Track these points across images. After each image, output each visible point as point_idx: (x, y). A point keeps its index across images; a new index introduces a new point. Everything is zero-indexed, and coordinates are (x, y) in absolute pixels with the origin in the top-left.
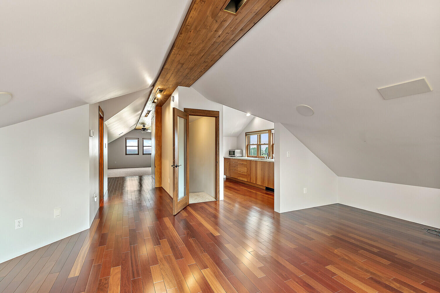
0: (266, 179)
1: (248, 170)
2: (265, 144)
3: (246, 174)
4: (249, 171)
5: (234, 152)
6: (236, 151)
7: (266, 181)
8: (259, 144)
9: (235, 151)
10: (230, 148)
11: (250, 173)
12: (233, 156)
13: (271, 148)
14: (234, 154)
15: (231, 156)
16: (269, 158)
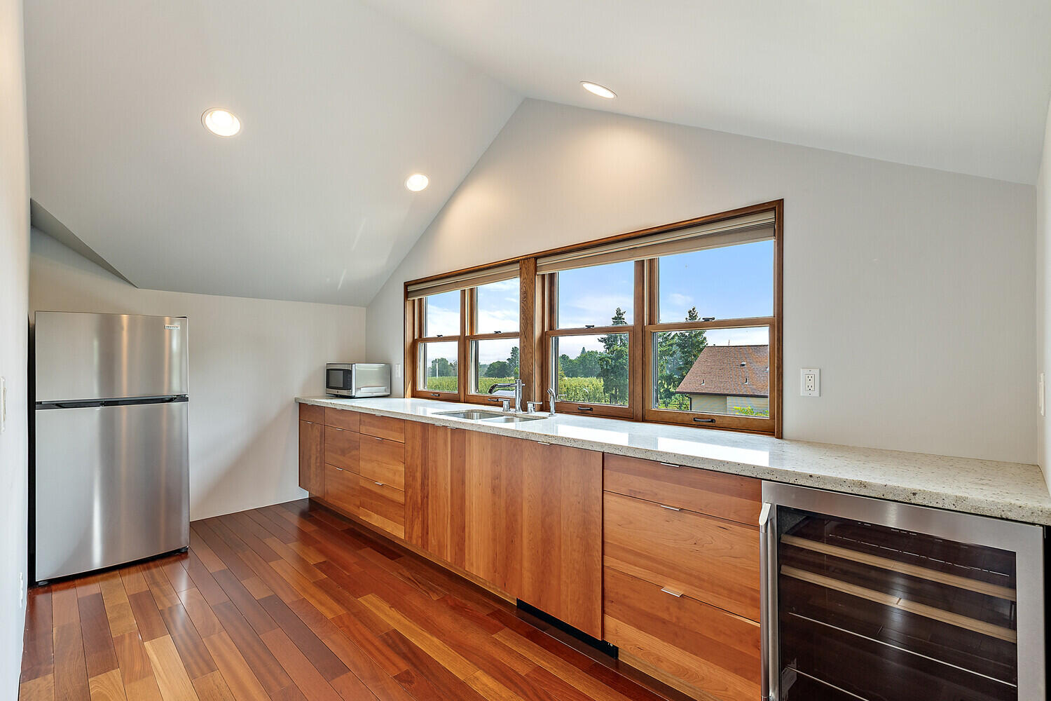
0: (526, 553)
1: (414, 478)
2: (497, 335)
3: (401, 499)
4: (419, 488)
5: (348, 373)
6: (358, 369)
7: (526, 564)
8: (467, 334)
9: (350, 372)
10: (332, 356)
11: (425, 497)
12: (344, 393)
13: (537, 356)
14: (347, 385)
15: (335, 392)
16: (524, 408)
